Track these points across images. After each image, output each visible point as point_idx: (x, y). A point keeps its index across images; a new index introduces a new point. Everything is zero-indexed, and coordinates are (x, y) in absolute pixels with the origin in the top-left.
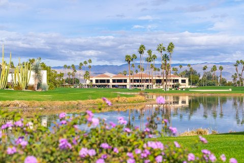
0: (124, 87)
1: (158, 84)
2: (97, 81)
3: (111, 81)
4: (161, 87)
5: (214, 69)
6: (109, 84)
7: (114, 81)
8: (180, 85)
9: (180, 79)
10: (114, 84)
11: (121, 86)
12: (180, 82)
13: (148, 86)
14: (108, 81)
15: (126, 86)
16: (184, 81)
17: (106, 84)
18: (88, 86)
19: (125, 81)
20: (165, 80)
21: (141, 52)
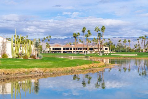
0: (70, 53)
1: (91, 51)
2: (53, 49)
3: (62, 49)
4: (93, 53)
5: (125, 41)
6: (61, 50)
7: (64, 49)
8: (104, 51)
9: (104, 48)
10: (64, 51)
11: (68, 52)
12: (104, 49)
13: (85, 52)
14: (60, 49)
15: (71, 52)
16: (106, 49)
17: (59, 50)
18: (49, 52)
19: (71, 49)
20: (95, 48)
21: (83, 32)
